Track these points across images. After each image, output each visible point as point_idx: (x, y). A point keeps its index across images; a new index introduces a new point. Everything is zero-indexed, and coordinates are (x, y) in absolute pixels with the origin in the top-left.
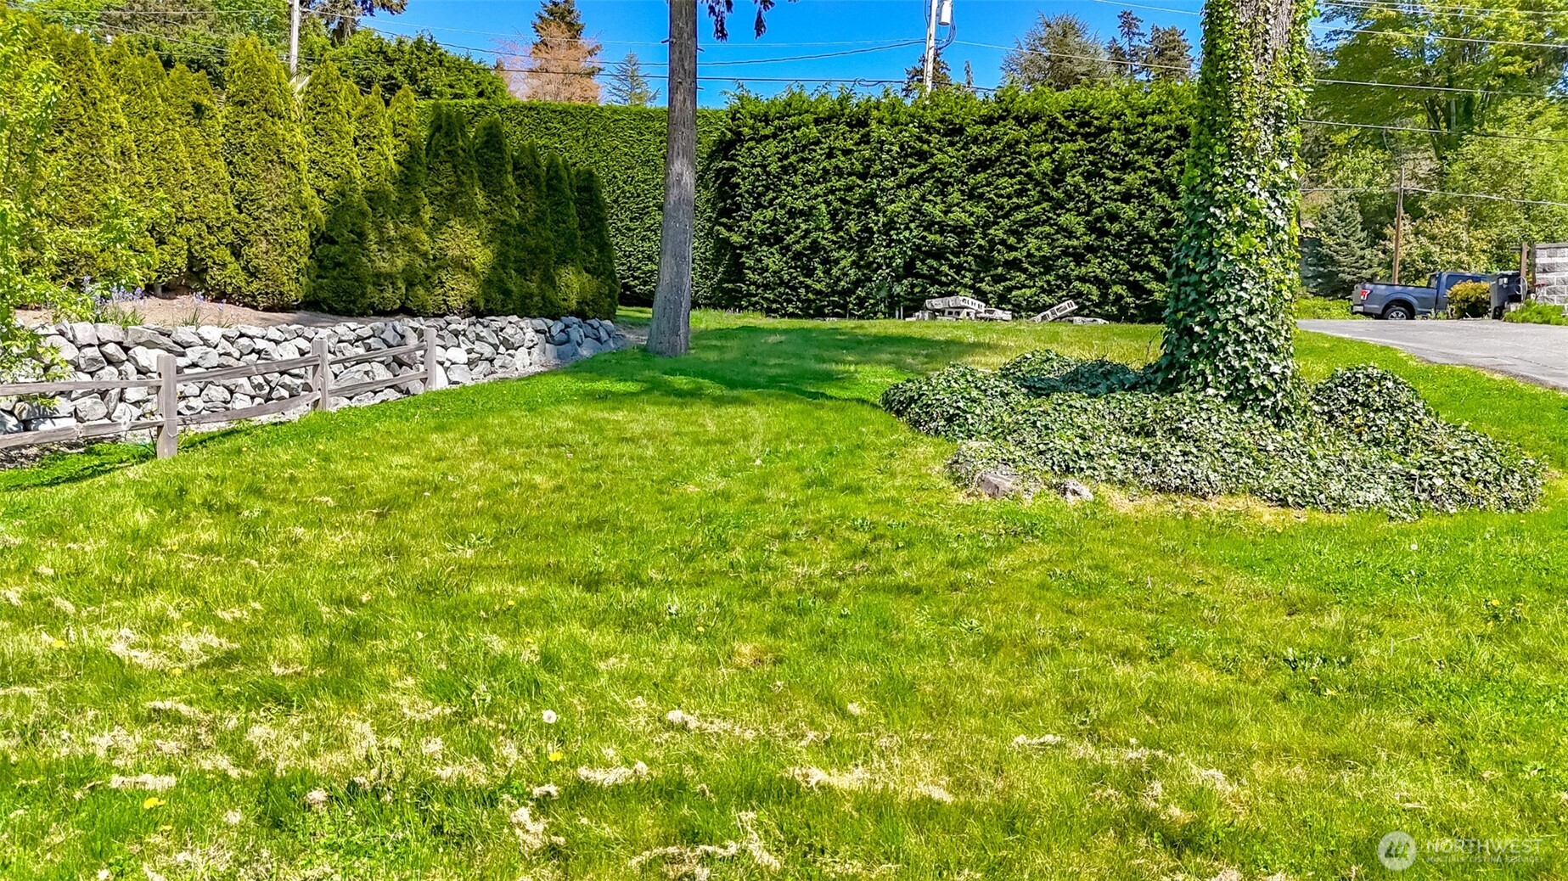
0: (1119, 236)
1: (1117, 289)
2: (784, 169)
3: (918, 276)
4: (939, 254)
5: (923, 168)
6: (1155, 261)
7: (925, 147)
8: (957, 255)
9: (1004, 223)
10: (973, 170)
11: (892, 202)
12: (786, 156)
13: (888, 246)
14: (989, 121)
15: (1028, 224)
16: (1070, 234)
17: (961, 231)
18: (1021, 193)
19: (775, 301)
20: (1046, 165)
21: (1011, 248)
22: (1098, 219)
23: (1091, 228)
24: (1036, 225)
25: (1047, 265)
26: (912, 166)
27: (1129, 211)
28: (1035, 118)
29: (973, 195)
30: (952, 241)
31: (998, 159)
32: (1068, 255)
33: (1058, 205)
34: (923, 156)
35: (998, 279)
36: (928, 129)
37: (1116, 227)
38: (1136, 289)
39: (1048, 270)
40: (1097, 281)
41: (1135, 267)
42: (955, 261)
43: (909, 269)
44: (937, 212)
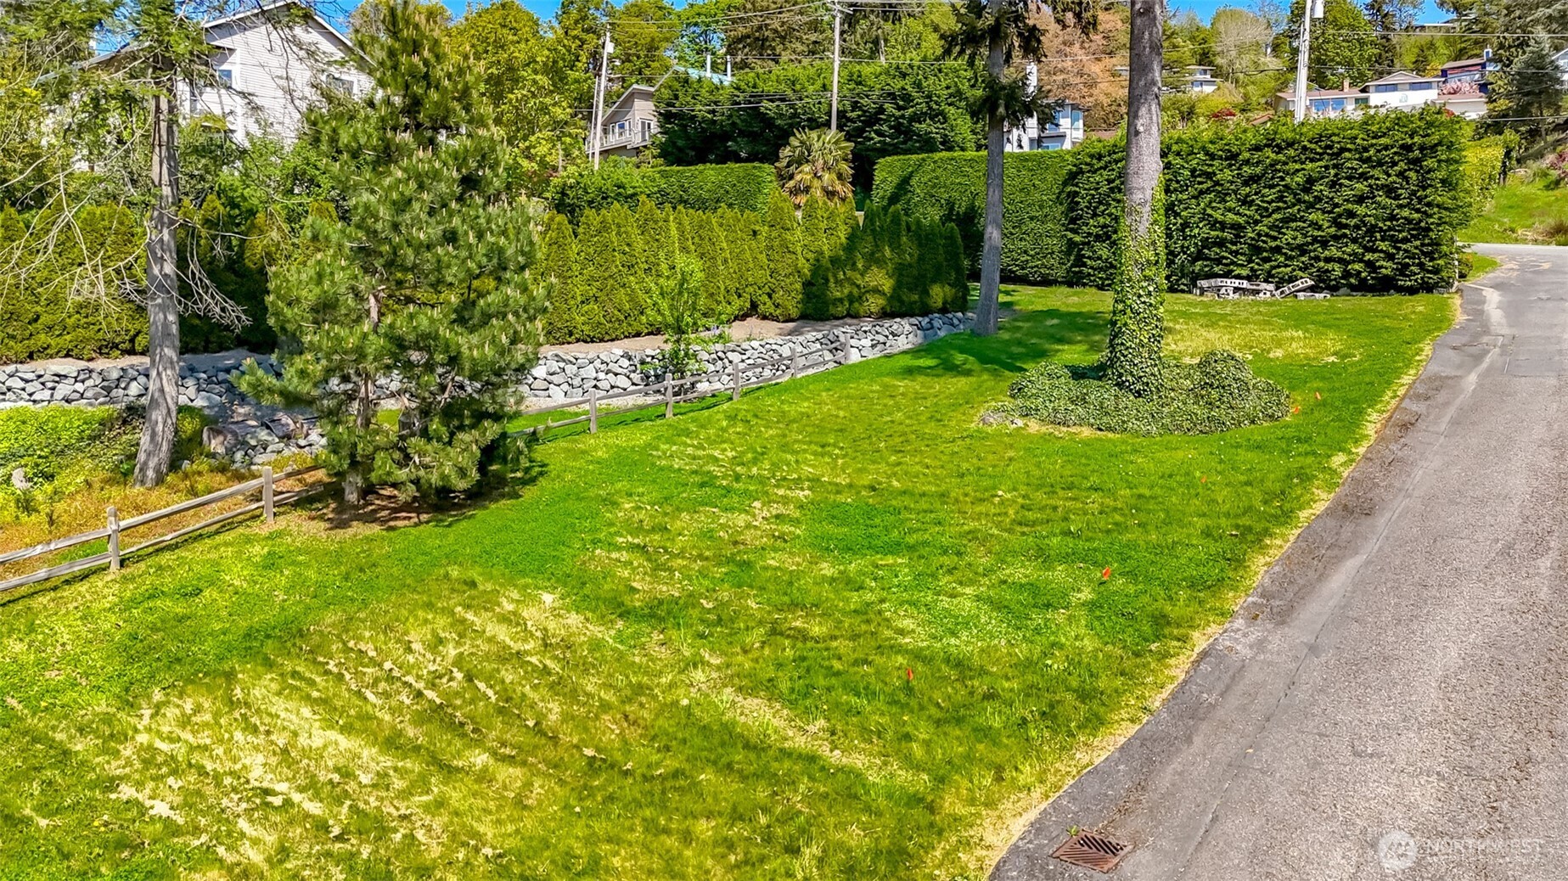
0: (1357, 227)
1: (1357, 266)
2: (1112, 190)
3: (1207, 259)
4: (1221, 243)
5: (1210, 184)
6: (1383, 246)
7: (1210, 170)
8: (1234, 244)
9: (1266, 221)
10: (1246, 183)
11: (1186, 209)
12: (1113, 181)
13: (1185, 239)
14: (1257, 148)
15: (1286, 220)
16: (1320, 228)
17: (1237, 227)
18: (1281, 199)
19: (1107, 279)
20: (1299, 179)
21: (1275, 239)
22: (1340, 216)
23: (1335, 223)
24: (1295, 220)
25: (1302, 249)
26: (1200, 183)
27: (1360, 210)
28: (1290, 144)
29: (1245, 202)
30: (1228, 235)
31: (1263, 175)
32: (1318, 242)
33: (1311, 206)
34: (1209, 176)
35: (1267, 260)
36: (1212, 157)
37: (1352, 222)
38: (1370, 265)
39: (1303, 253)
40: (1340, 261)
41: (1368, 250)
42: (1234, 248)
43: (1199, 256)
44: (1218, 215)
